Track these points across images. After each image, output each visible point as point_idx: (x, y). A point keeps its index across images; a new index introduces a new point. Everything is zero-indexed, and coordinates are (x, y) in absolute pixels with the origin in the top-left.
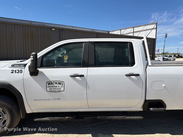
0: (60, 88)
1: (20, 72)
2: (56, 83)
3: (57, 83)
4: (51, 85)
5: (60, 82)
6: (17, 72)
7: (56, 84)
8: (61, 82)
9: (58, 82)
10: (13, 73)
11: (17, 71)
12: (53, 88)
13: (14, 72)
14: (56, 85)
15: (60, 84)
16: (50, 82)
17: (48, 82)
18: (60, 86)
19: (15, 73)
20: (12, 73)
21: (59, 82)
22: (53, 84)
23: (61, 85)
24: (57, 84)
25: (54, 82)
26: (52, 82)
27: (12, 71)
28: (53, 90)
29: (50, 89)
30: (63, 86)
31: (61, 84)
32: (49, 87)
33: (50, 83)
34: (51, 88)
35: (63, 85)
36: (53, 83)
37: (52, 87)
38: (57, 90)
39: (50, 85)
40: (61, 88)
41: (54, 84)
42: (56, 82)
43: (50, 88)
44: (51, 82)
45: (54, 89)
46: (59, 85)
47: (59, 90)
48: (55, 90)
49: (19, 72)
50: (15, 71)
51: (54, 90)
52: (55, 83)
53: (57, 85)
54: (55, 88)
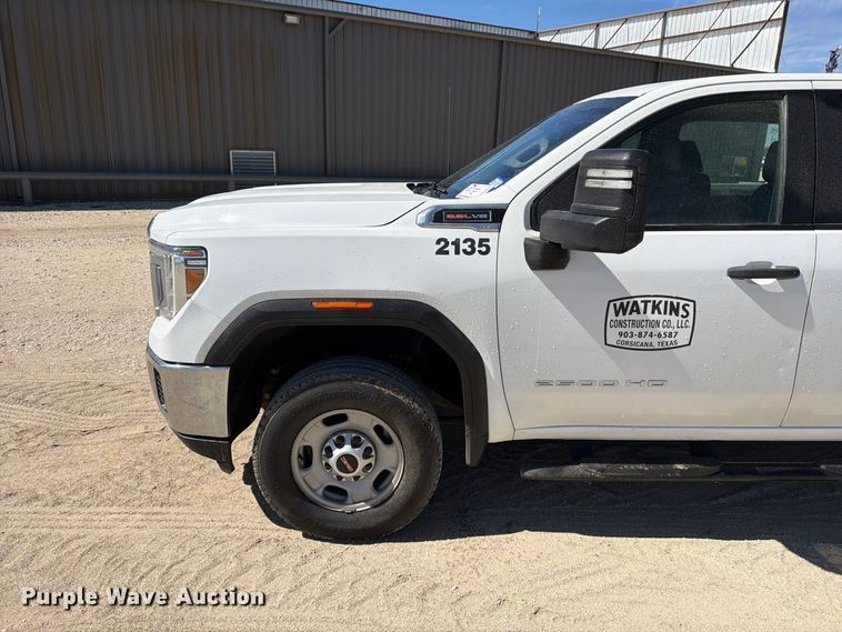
0: (671, 334)
1: (477, 249)
2: (656, 307)
3: (662, 307)
4: (627, 317)
5: (675, 301)
6: (465, 251)
7: (653, 313)
8: (678, 304)
9: (666, 302)
10: (447, 253)
11: (463, 246)
12: (640, 329)
13: (451, 248)
14: (656, 316)
15: (674, 310)
16: (625, 302)
17: (618, 303)
18: (674, 324)
19: (457, 252)
20: (441, 252)
21: (669, 300)
22: (639, 313)
23: (677, 315)
24: (660, 313)
25: (646, 302)
26: (635, 303)
27: (438, 242)
28: (635, 339)
29: (620, 334)
30: (690, 324)
31: (682, 312)
32: (620, 324)
33: (625, 306)
34: (628, 330)
35: (690, 318)
36: (642, 306)
37: (634, 323)
38: (655, 341)
39: (624, 314)
40: (676, 330)
41: (645, 313)
42: (658, 300)
43: (623, 330)
44: (631, 301)
45: (640, 333)
46: (667, 317)
47: (667, 339)
48: (648, 339)
49: (472, 246)
50: (456, 243)
51: (642, 340)
52: (650, 306)
53: (661, 318)
54: (649, 330)
